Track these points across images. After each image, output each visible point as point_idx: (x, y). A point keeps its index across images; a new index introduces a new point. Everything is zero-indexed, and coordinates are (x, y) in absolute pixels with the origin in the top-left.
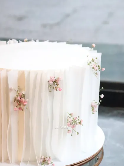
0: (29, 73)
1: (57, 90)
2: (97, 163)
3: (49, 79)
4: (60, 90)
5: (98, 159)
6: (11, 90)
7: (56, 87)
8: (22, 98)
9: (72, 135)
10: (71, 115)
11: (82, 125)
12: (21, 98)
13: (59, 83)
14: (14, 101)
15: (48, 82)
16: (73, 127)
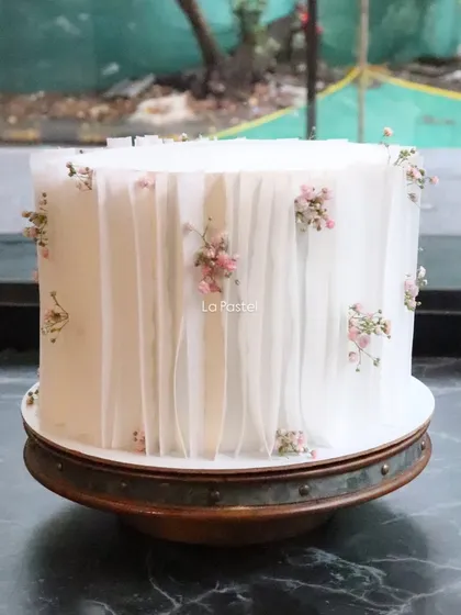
0: (238, 179)
1: (319, 229)
2: (423, 457)
3: (298, 193)
4: (329, 226)
5: (423, 448)
6: (187, 229)
7: (316, 220)
8: (220, 253)
9: (358, 370)
10: (354, 308)
11: (389, 337)
12: (217, 254)
13: (326, 205)
14: (197, 265)
15: (296, 201)
16: (364, 343)
